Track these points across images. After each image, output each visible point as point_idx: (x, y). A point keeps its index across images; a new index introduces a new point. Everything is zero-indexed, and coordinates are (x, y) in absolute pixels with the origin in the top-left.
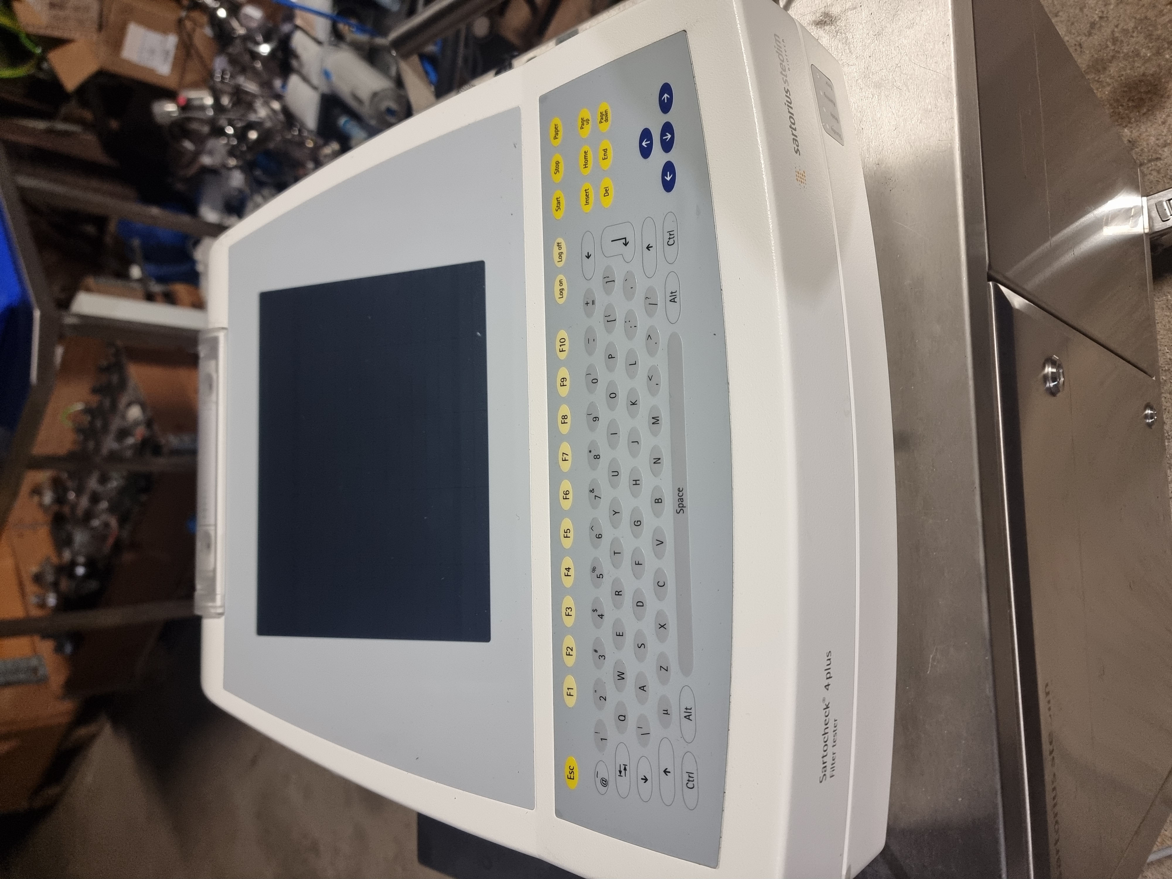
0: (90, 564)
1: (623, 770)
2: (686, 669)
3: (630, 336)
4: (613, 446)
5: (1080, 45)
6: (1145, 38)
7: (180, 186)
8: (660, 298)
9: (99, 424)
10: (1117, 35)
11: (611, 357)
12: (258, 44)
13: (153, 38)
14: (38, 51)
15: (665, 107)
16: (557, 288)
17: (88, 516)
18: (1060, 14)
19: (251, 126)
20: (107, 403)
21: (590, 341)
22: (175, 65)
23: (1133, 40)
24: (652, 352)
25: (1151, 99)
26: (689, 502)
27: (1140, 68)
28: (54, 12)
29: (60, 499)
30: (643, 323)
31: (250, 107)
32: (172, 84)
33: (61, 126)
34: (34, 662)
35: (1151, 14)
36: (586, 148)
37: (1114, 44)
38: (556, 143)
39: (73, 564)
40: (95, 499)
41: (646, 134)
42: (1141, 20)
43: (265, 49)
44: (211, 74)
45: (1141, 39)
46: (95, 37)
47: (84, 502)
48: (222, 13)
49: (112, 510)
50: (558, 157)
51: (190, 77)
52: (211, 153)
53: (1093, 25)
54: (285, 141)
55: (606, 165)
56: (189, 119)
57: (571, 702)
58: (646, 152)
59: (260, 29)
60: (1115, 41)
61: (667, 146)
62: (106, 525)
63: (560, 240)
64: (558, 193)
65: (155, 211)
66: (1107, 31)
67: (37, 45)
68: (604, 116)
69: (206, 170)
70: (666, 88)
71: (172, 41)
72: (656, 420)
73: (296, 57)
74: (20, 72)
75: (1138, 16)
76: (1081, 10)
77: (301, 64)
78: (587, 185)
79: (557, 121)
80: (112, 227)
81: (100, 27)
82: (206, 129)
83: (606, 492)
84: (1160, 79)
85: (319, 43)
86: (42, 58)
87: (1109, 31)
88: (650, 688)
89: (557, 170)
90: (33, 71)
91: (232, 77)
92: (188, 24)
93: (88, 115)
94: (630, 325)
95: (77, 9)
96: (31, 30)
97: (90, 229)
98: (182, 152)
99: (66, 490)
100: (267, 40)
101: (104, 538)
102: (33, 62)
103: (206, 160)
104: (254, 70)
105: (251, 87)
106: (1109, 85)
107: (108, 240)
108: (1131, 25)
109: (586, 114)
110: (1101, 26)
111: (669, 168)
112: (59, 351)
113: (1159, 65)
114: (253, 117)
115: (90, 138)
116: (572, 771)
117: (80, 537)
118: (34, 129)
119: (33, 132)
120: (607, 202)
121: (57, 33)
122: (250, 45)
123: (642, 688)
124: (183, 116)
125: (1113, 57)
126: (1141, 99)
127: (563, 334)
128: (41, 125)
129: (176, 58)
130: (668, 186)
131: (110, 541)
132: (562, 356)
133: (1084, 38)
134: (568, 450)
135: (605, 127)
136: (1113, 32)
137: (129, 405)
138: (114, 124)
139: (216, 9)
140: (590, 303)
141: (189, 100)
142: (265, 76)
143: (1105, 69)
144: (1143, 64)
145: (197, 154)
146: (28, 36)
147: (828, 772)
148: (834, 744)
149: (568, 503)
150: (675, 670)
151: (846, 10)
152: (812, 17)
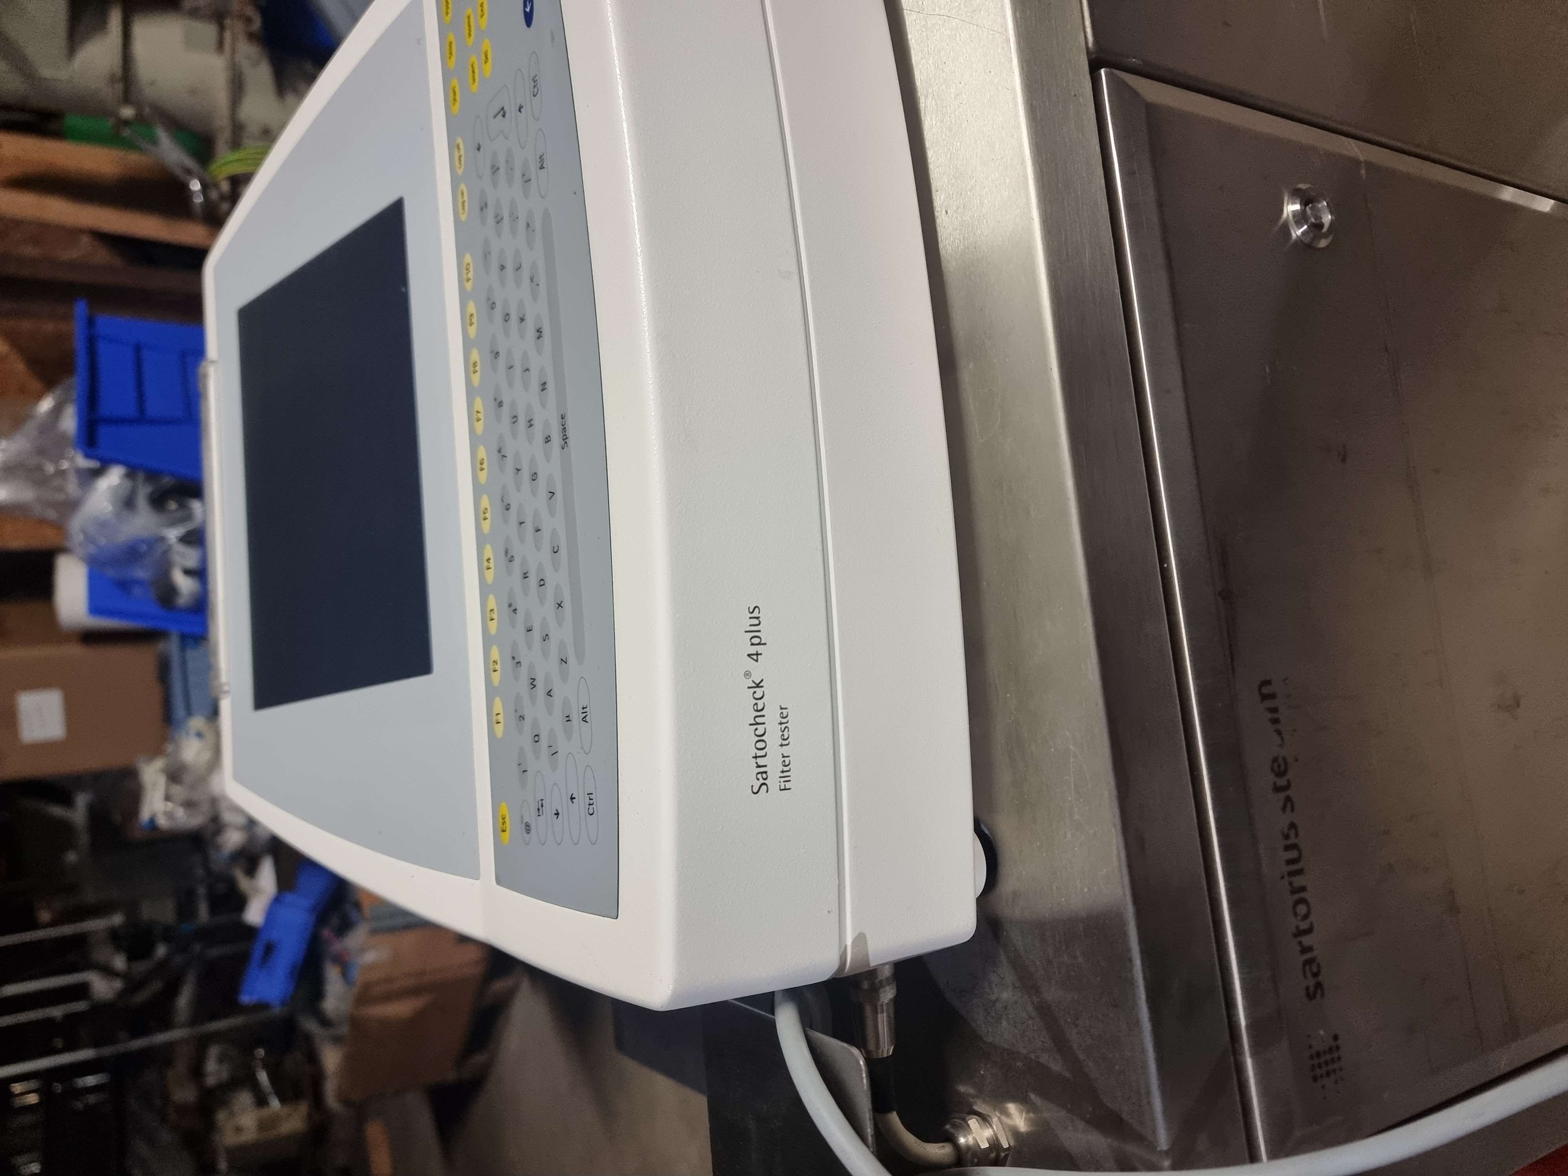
1: (540, 808)
2: (580, 655)
3: (514, 233)
4: (511, 384)
8: (533, 170)
11: (502, 269)
16: (460, 202)
21: (487, 255)
24: (531, 244)
30: (523, 210)
36: (468, 11)
38: (448, 19)
50: (450, 36)
55: (484, 23)
57: (499, 731)
63: (458, 140)
64: (454, 82)
72: (539, 334)
78: (473, 59)
83: (510, 448)
88: (555, 692)
89: (451, 53)
94: (514, 218)
116: (504, 820)
120: (488, 70)
123: (549, 694)
127: (467, 258)
132: (469, 286)
134: (480, 406)
140: (484, 207)
147: (774, 780)
148: (785, 741)
149: (485, 472)
150: (572, 660)
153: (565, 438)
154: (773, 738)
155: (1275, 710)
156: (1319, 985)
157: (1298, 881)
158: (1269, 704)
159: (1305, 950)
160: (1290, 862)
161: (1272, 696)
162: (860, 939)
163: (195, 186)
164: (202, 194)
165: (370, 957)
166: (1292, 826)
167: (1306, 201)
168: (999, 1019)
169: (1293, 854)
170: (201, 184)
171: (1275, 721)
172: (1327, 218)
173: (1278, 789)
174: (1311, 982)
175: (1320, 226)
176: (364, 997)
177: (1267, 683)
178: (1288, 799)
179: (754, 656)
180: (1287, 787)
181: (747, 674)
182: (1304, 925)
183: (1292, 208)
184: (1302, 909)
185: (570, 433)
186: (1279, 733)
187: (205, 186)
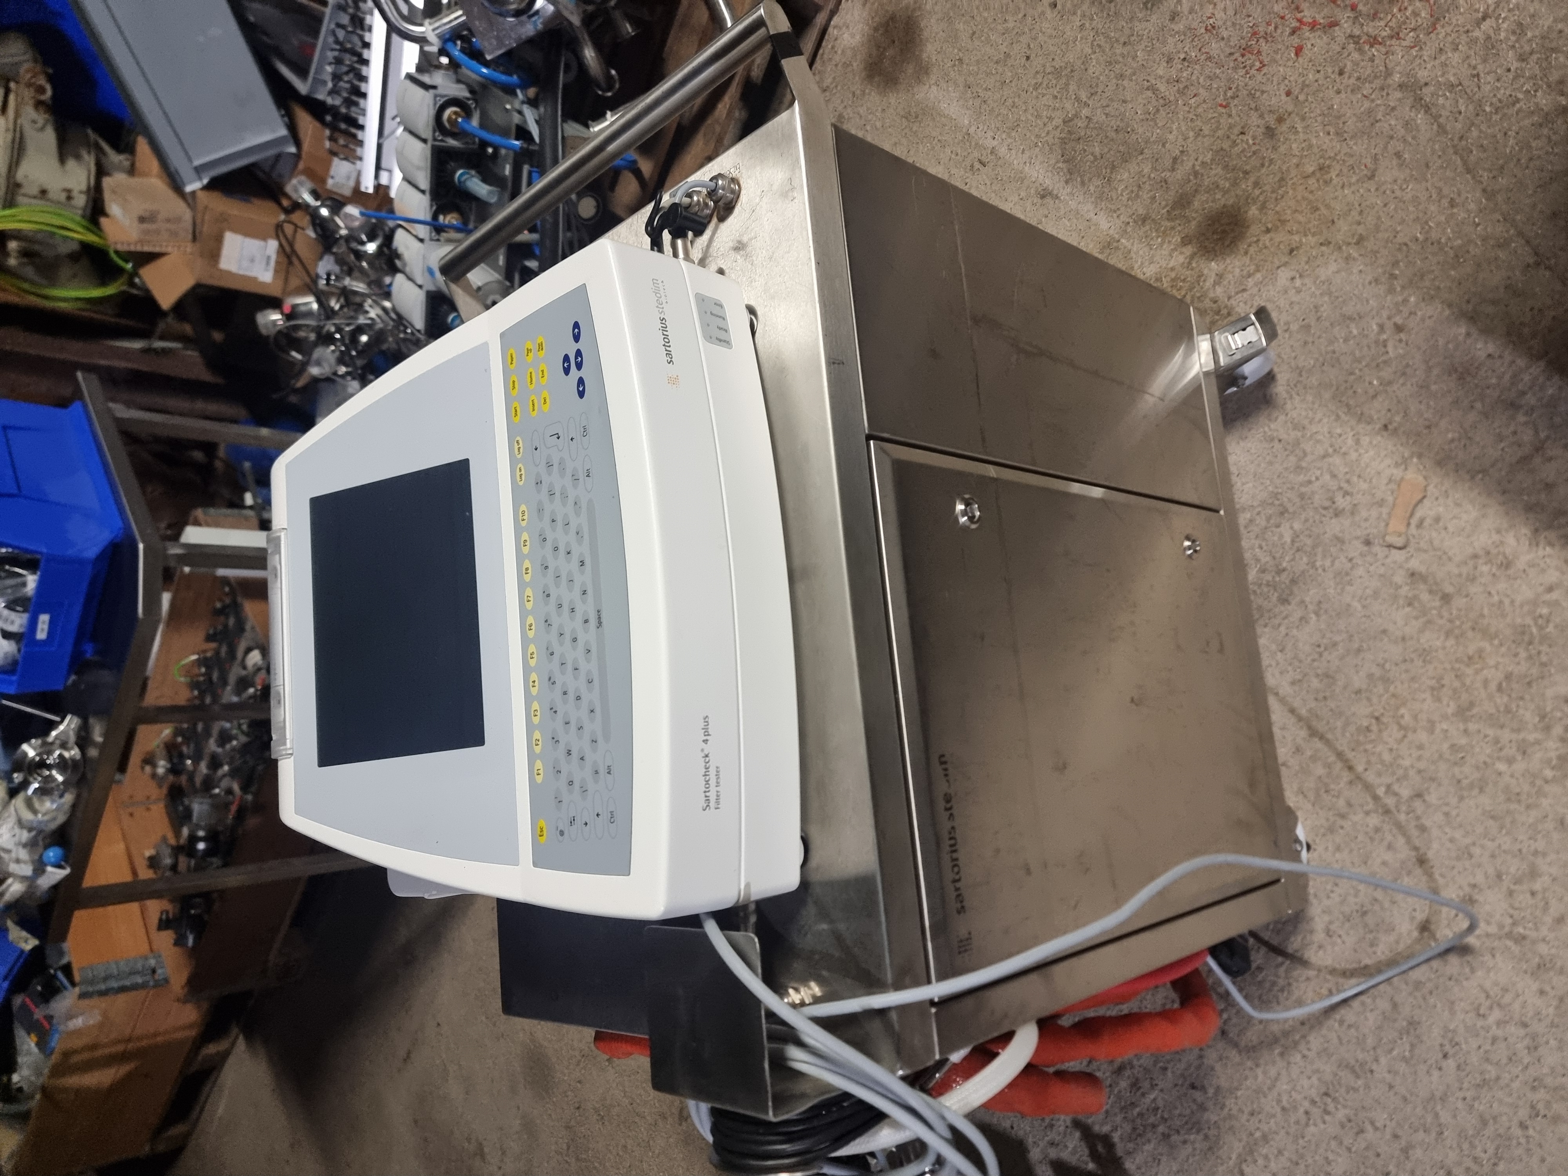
0: (212, 837)
1: (572, 821)
2: (607, 738)
3: (564, 504)
4: (557, 586)
5: (1166, 182)
6: (1223, 169)
7: (293, 399)
8: (581, 475)
9: (215, 676)
10: (1197, 168)
11: (553, 521)
12: (363, 243)
13: (252, 245)
14: (129, 266)
15: (577, 338)
16: (518, 474)
17: (208, 784)
18: (1146, 151)
19: (360, 330)
20: (224, 650)
21: (540, 510)
22: (276, 271)
23: (1213, 172)
24: (578, 514)
25: (1233, 230)
26: (604, 620)
27: (1221, 200)
28: (145, 226)
29: (175, 770)
30: (572, 494)
31: (359, 308)
32: (276, 292)
33: (159, 344)
34: (152, 962)
35: (1226, 145)
36: (531, 370)
37: (1196, 177)
38: (512, 367)
39: (193, 839)
40: (215, 763)
41: (566, 358)
42: (1217, 151)
43: (371, 248)
44: (315, 279)
45: (1219, 170)
46: (189, 248)
47: (203, 768)
48: (324, 212)
49: (233, 774)
50: (514, 378)
51: (295, 282)
52: (318, 363)
53: (1175, 160)
54: (398, 341)
55: (544, 381)
56: (297, 328)
57: (539, 779)
58: (567, 371)
59: (361, 228)
60: (1196, 174)
61: (579, 366)
62: (229, 791)
63: (518, 438)
64: (516, 404)
65: (265, 432)
66: (1188, 166)
67: (127, 261)
68: (540, 346)
69: (316, 380)
70: (576, 325)
71: (273, 245)
72: (582, 563)
73: (398, 256)
74: (109, 290)
75: (1214, 148)
76: (1164, 145)
77: (405, 265)
78: (533, 397)
79: (512, 351)
80: (222, 452)
81: (194, 239)
82: (312, 336)
83: (555, 621)
84: (1239, 209)
85: (421, 240)
86: (135, 273)
87: (1190, 164)
88: (587, 758)
89: (514, 387)
90: (124, 288)
91: (338, 278)
92: (288, 229)
93: (188, 329)
94: (564, 496)
95: (168, 220)
96: (120, 248)
97: (198, 455)
98: (293, 363)
99: (182, 757)
100: (371, 239)
101: (227, 805)
102: (124, 279)
103: (315, 371)
104: (361, 270)
105: (360, 287)
106: (1194, 219)
107: (218, 464)
108: (1209, 156)
109: (529, 345)
110: (1183, 161)
111: (581, 381)
112: (166, 598)
113: (1237, 196)
114: (362, 320)
115: (193, 354)
116: (542, 831)
117: (199, 807)
118: (127, 351)
119: (126, 354)
120: (546, 408)
121: (147, 249)
122: (354, 245)
123: (582, 759)
124: (288, 324)
125: (1196, 191)
126: (1224, 231)
127: (523, 507)
128: (137, 345)
129: (278, 263)
130: (581, 394)
131: (234, 808)
132: (524, 524)
133: (1168, 174)
134: (531, 594)
135: (542, 354)
136: (1194, 165)
137: (249, 650)
138: (218, 336)
139: (317, 208)
140: (539, 483)
141: (294, 307)
142: (373, 276)
143: (1189, 203)
144: (1223, 196)
145: (305, 365)
146: (117, 252)
147: (712, 804)
148: (718, 784)
149: (533, 632)
150: (600, 740)
151: (751, 239)
152: (731, 244)
153: (600, 623)
154: (713, 782)
155: (946, 770)
156: (963, 907)
157: (955, 855)
158: (944, 766)
159: (957, 889)
160: (951, 846)
161: (945, 763)
162: (748, 885)
165: (78, 1022)
166: (953, 828)
167: (967, 504)
168: (806, 935)
169: (953, 842)
171: (946, 775)
172: (978, 514)
173: (947, 809)
174: (959, 905)
175: (974, 517)
176: (62, 1068)
177: (943, 756)
178: (951, 815)
179: (705, 741)
180: (950, 808)
181: (702, 750)
182: (957, 877)
183: (960, 507)
184: (956, 869)
185: (603, 620)
186: (948, 781)
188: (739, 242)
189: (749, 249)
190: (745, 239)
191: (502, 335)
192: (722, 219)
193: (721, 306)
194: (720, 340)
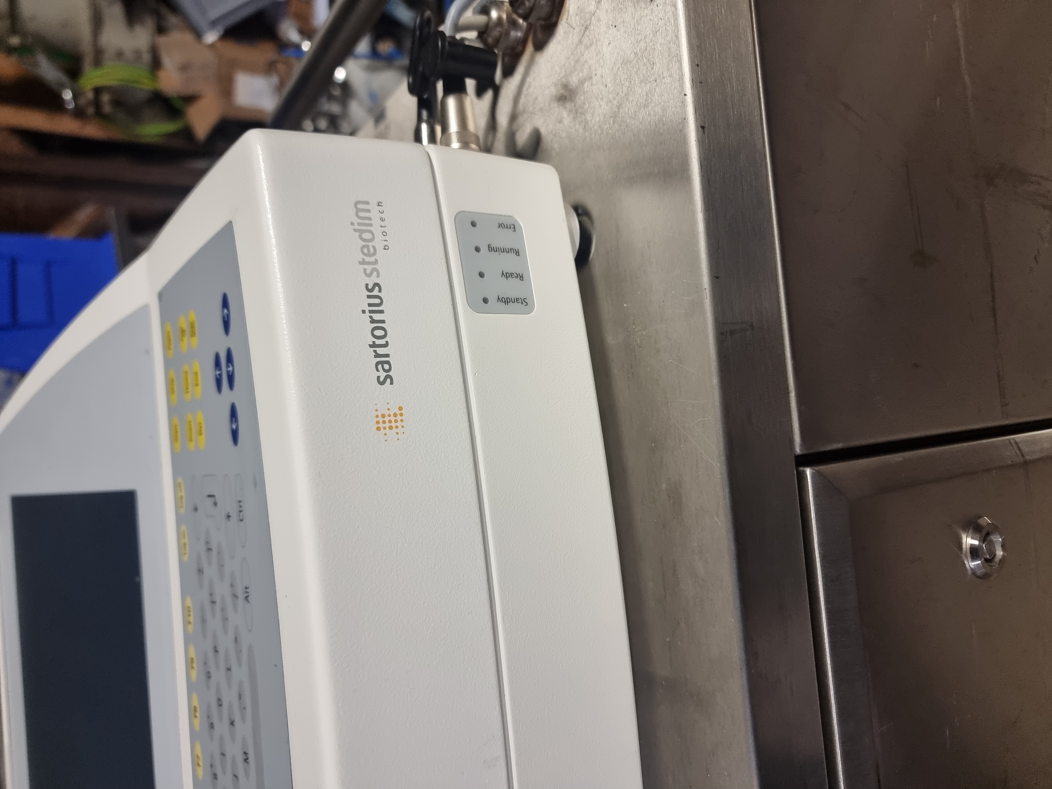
3: (225, 630)
4: (223, 770)
8: (240, 592)
11: (216, 650)
15: (226, 326)
16: (182, 541)
24: (239, 660)
36: (186, 367)
38: (170, 355)
41: (218, 360)
50: (172, 373)
55: (198, 393)
58: (219, 385)
61: (231, 382)
63: (180, 480)
64: (176, 420)
68: (193, 329)
70: (225, 300)
71: (274, 81)
72: (246, 757)
79: (169, 327)
89: (173, 390)
92: (281, 67)
94: (225, 616)
95: (201, 68)
109: (183, 322)
111: (234, 412)
120: (202, 443)
127: (189, 601)
130: (235, 438)
132: (190, 629)
135: (194, 343)
140: (201, 571)
151: (582, 82)
152: (553, 91)
163: (68, 95)
164: (73, 100)
167: (985, 537)
170: (73, 95)
172: (1000, 553)
183: (969, 542)
187: (75, 97)
188: (566, 86)
189: (580, 98)
190: (574, 80)
191: (161, 296)
192: (540, 46)
193: (513, 227)
194: (506, 301)
